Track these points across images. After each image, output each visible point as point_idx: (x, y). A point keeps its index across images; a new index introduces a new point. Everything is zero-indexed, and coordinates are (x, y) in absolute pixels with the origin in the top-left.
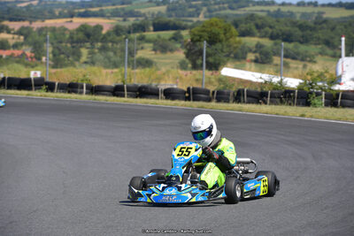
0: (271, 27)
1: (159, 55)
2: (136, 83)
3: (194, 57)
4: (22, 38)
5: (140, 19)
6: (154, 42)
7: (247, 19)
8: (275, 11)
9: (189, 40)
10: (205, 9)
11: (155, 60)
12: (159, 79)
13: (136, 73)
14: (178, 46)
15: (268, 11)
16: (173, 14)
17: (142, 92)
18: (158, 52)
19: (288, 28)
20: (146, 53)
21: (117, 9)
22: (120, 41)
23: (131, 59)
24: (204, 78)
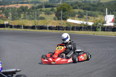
0: (83, 6)
1: (47, 16)
2: (39, 25)
3: (58, 16)
4: (1, 11)
5: (40, 4)
6: (45, 11)
7: (75, 3)
8: (84, 1)
9: (57, 11)
10: (61, 0)
11: (46, 17)
12: (47, 23)
13: (39, 22)
14: (53, 12)
15: (82, 1)
16: (51, 2)
17: (41, 28)
18: (46, 15)
20: (42, 15)
21: (32, 1)
22: (34, 11)
23: (38, 17)
24: (61, 23)
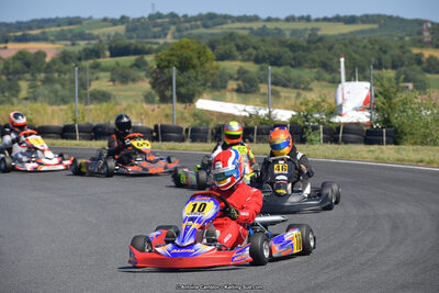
0: (255, 48)
1: (119, 86)
2: (91, 122)
3: (162, 87)
5: (93, 42)
6: (112, 70)
7: (225, 39)
8: (259, 29)
9: (155, 67)
10: (173, 28)
11: (114, 93)
13: (91, 110)
14: (142, 74)
15: (251, 29)
16: (135, 35)
17: (98, 132)
18: (117, 83)
19: (276, 49)
20: (102, 84)
21: (63, 31)
22: (69, 71)
23: (83, 92)
24: (175, 113)
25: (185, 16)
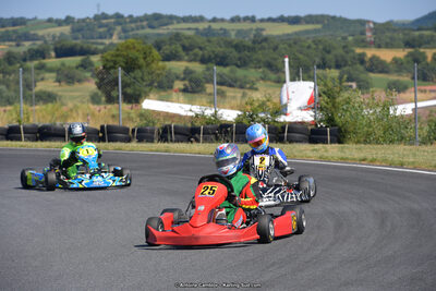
0: (201, 48)
1: (65, 87)
2: (37, 123)
3: (109, 88)
5: (39, 43)
6: (58, 71)
7: (171, 39)
8: (205, 29)
9: (101, 68)
10: (119, 28)
11: (60, 93)
12: (65, 117)
13: (36, 111)
14: (88, 74)
15: (197, 29)
17: (44, 133)
18: (63, 83)
19: (222, 50)
20: (48, 84)
21: (7, 31)
22: (14, 71)
23: (28, 92)
24: (121, 114)
25: (131, 16)
